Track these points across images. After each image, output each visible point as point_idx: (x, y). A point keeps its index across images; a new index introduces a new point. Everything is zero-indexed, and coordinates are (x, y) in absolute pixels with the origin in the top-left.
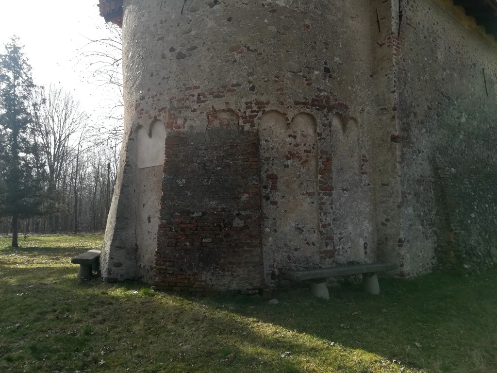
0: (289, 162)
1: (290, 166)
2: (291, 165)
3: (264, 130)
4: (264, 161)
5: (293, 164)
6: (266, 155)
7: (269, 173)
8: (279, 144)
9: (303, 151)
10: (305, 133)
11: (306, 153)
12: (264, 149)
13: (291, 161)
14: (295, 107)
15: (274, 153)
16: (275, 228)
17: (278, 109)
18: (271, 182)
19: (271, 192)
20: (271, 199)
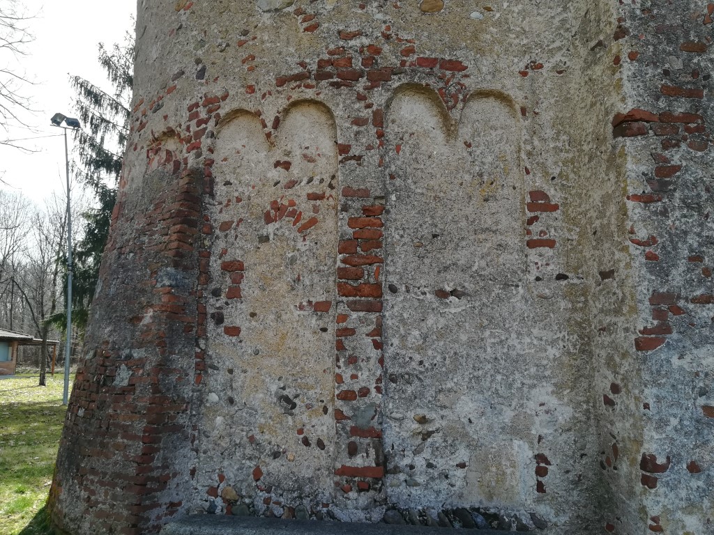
0: (270, 229)
1: (271, 237)
2: (275, 234)
3: (225, 160)
4: (218, 232)
5: (279, 233)
6: (224, 217)
7: (227, 258)
8: (253, 187)
9: (304, 197)
10: (312, 152)
11: (313, 202)
12: (220, 203)
13: (277, 225)
14: (279, 92)
15: (241, 210)
16: (229, 393)
17: (245, 106)
18: (228, 280)
19: (227, 304)
20: (227, 322)
